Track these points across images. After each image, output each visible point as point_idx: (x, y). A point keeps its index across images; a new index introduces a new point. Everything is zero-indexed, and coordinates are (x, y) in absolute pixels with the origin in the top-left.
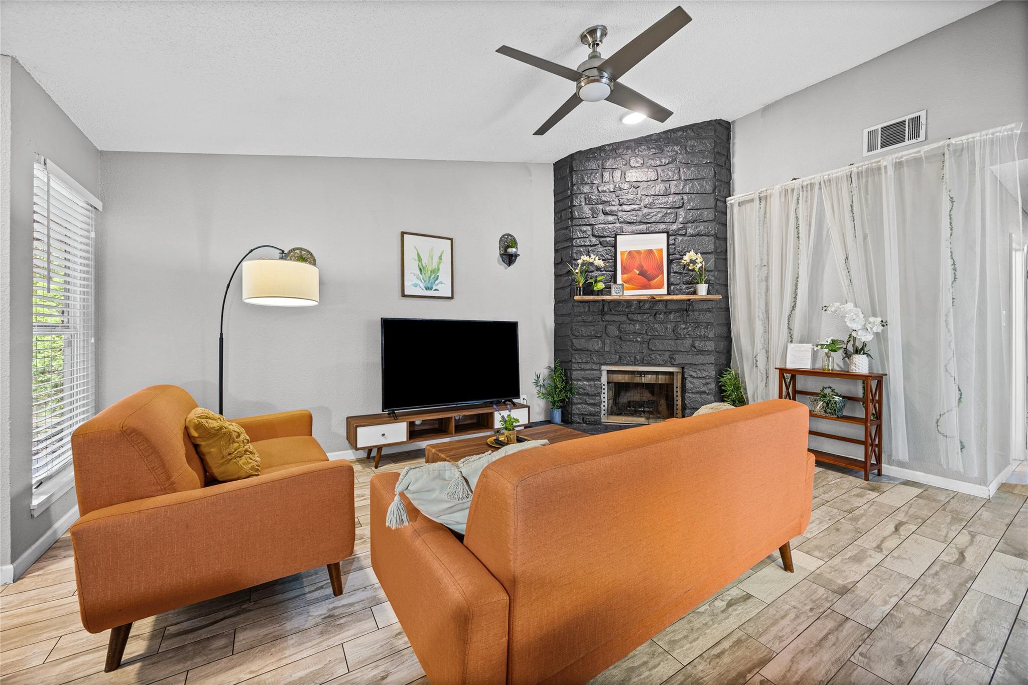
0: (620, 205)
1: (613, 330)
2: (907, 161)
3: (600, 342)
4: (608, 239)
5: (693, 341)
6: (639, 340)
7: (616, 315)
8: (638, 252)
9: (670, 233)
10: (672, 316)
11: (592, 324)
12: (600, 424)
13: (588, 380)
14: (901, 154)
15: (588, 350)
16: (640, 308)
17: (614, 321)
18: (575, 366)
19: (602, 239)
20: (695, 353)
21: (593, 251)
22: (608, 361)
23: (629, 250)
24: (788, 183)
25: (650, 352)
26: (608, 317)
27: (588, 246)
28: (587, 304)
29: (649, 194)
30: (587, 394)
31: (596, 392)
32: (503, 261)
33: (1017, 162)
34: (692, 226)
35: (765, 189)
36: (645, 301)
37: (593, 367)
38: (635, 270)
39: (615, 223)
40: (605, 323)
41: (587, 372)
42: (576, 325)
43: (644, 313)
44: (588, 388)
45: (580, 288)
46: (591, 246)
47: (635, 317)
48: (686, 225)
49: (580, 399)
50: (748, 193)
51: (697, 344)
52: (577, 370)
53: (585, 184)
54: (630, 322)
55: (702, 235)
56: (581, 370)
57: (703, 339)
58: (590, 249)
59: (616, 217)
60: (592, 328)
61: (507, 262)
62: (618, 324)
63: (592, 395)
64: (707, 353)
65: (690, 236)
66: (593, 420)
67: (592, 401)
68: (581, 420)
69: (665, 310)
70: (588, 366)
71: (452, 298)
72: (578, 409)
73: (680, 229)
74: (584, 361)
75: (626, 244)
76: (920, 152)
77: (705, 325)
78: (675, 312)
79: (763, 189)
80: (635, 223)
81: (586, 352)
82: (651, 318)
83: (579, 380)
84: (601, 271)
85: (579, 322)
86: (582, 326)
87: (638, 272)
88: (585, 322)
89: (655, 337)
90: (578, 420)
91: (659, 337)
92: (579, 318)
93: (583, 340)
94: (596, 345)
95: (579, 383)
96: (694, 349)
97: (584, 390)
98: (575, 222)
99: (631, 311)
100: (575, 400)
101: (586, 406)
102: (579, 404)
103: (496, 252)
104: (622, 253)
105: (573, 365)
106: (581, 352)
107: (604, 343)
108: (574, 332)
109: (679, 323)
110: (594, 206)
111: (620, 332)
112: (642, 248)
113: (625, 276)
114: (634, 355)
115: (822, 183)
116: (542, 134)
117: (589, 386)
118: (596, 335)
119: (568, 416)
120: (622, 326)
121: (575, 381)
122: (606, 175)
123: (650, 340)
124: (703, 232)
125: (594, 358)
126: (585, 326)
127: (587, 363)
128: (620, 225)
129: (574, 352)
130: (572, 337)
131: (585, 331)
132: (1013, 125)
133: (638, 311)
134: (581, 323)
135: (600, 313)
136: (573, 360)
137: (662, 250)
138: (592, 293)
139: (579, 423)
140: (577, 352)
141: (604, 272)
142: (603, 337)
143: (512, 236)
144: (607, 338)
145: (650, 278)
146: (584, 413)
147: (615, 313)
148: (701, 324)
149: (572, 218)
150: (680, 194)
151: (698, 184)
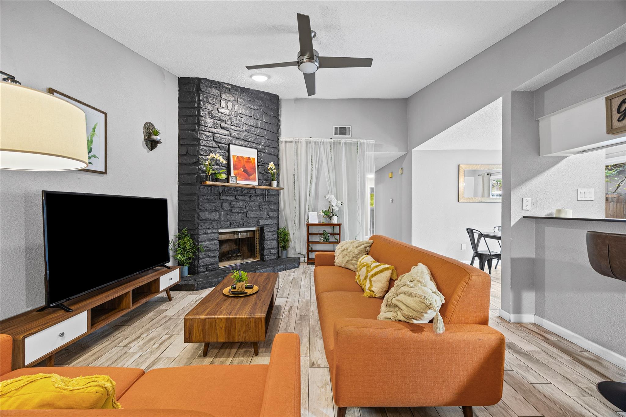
0: (232, 125)
1: (226, 206)
2: (348, 143)
3: (218, 213)
4: (224, 145)
5: (268, 212)
6: (242, 212)
7: (228, 196)
8: (243, 158)
9: (258, 150)
10: (258, 198)
11: (213, 201)
12: (218, 269)
13: (210, 240)
14: (347, 140)
15: (211, 220)
16: (242, 192)
17: (227, 200)
18: (201, 232)
19: (220, 145)
20: (268, 218)
21: (214, 151)
22: (223, 226)
23: (237, 155)
24: (308, 139)
25: (247, 219)
26: (224, 197)
27: (211, 147)
28: (210, 188)
29: (248, 124)
30: (210, 250)
31: (216, 248)
32: (147, 145)
33: (374, 152)
34: (268, 149)
35: (298, 138)
36: (245, 188)
37: (214, 231)
38: (241, 168)
39: (228, 136)
40: (222, 201)
41: (209, 235)
42: (202, 202)
43: (245, 196)
44: (210, 246)
45: (209, 176)
46: (213, 147)
47: (240, 198)
48: (265, 147)
49: (205, 254)
50: (290, 138)
51: (270, 213)
52: (202, 234)
53: (209, 103)
54: (236, 201)
55: (272, 155)
56: (205, 234)
57: (272, 211)
58: (212, 149)
59: (229, 132)
60: (213, 205)
61: (150, 147)
62: (229, 202)
63: (213, 251)
64: (273, 218)
65: (267, 154)
66: (213, 267)
67: (212, 255)
68: (205, 270)
69: (255, 194)
70: (209, 231)
71: (105, 173)
72: (203, 262)
73: (263, 149)
74: (208, 227)
75: (236, 151)
76: (351, 141)
77: (273, 203)
78: (260, 195)
79: (297, 138)
80: (240, 139)
81: (209, 221)
82: (248, 199)
83: (204, 241)
84: (220, 166)
85: (204, 200)
86: (206, 203)
87: (243, 170)
88: (208, 200)
89: (250, 210)
90: (203, 270)
91: (252, 210)
92: (205, 197)
93: (207, 213)
94: (215, 216)
95: (204, 243)
96: (268, 216)
97: (207, 248)
98: (201, 128)
99: (237, 194)
100: (201, 256)
101: (208, 259)
102: (204, 258)
103: (141, 136)
104: (234, 156)
105: (199, 231)
106: (205, 221)
107: (220, 214)
108: (200, 207)
109: (262, 202)
110: (215, 120)
111: (231, 207)
112: (245, 155)
113: (236, 171)
114: (238, 221)
115: (321, 142)
116: (248, 69)
117: (211, 244)
118: (216, 209)
119: (195, 269)
120: (232, 203)
121: (201, 242)
122: (223, 103)
123: (247, 212)
124: (273, 153)
125: (214, 225)
126: (208, 203)
127: (209, 229)
128: (231, 138)
129: (200, 221)
130: (198, 210)
131: (209, 206)
132: (373, 140)
133: (241, 194)
134: (205, 201)
135: (218, 194)
136: (200, 228)
137: (255, 158)
138: (217, 180)
139: (204, 272)
140: (202, 221)
141: (221, 167)
142: (220, 210)
143: (153, 125)
144: (223, 211)
145: (249, 175)
146: (207, 264)
147: (228, 195)
148: (271, 202)
149: (199, 124)
150: (263, 129)
151: (271, 126)
